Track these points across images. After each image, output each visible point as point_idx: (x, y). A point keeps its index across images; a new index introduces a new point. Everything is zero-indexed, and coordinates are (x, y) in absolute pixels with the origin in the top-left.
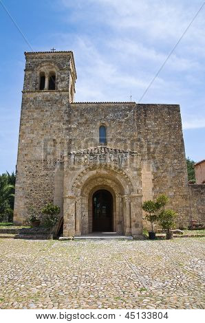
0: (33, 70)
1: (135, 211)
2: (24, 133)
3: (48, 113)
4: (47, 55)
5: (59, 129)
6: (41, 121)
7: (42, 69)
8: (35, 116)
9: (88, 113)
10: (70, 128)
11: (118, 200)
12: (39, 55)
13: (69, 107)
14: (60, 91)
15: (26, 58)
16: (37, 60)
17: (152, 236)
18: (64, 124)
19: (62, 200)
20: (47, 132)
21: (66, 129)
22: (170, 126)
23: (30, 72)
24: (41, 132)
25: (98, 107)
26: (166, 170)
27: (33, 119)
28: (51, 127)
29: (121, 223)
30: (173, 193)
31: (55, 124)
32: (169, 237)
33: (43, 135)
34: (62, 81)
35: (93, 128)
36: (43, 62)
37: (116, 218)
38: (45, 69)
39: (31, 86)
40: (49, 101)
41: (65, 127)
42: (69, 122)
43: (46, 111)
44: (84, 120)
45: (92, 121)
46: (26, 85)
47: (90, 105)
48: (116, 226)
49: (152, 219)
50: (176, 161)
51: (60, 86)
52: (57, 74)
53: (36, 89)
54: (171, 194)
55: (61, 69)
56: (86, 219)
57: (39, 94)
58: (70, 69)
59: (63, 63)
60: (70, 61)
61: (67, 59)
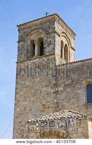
0: (24, 40)
2: (18, 101)
3: (38, 79)
4: (35, 22)
5: (48, 94)
6: (32, 88)
7: (32, 37)
8: (27, 83)
9: (74, 73)
10: (58, 92)
12: (29, 24)
13: (56, 70)
14: (47, 56)
15: (19, 30)
16: (27, 30)
18: (51, 88)
20: (37, 98)
21: (54, 93)
23: (22, 43)
24: (32, 99)
25: (83, 65)
27: (26, 87)
28: (41, 92)
31: (44, 89)
33: (33, 101)
34: (49, 45)
35: (79, 89)
36: (32, 31)
38: (34, 37)
39: (23, 56)
40: (38, 67)
41: (53, 91)
42: (56, 85)
43: (36, 77)
44: (69, 82)
45: (78, 81)
46: (19, 56)
47: (75, 64)
51: (47, 50)
52: (45, 39)
53: (28, 58)
55: (48, 33)
57: (30, 62)
58: (55, 32)
59: (49, 27)
60: (56, 24)
61: (52, 22)
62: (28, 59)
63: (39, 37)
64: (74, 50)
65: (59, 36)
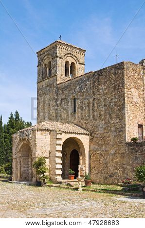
0: (40, 65)
2: (39, 113)
4: (46, 49)
9: (66, 89)
10: (58, 104)
12: (43, 51)
13: (57, 88)
14: (52, 77)
21: (56, 105)
22: (115, 87)
23: (40, 67)
26: (110, 131)
30: (114, 151)
34: (54, 68)
39: (40, 78)
40: (48, 86)
42: (57, 100)
43: (47, 94)
44: (64, 96)
46: (38, 78)
47: (67, 82)
50: (118, 120)
51: (53, 72)
52: (52, 62)
54: (113, 152)
55: (53, 58)
57: (44, 83)
58: (57, 57)
59: (54, 53)
60: (57, 49)
61: (55, 48)
62: (43, 79)
63: (48, 61)
64: (84, 65)
65: (62, 58)
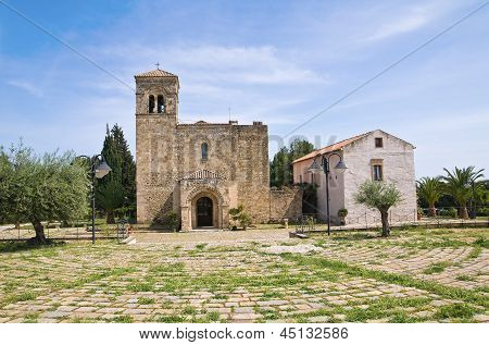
0: (143, 93)
1: (225, 214)
4: (154, 78)
7: (151, 93)
8: (149, 136)
11: (214, 207)
12: (148, 79)
13: (177, 128)
15: (136, 82)
16: (146, 83)
17: (234, 229)
18: (172, 143)
19: (180, 209)
23: (141, 95)
24: (155, 151)
25: (200, 129)
29: (217, 221)
31: (166, 143)
32: (244, 229)
33: (156, 153)
34: (169, 104)
36: (152, 85)
37: (214, 218)
38: (154, 93)
41: (174, 145)
42: (177, 141)
43: (158, 132)
48: (214, 223)
49: (235, 219)
52: (165, 97)
53: (147, 112)
55: (169, 93)
56: (195, 219)
58: (175, 93)
60: (176, 85)
63: (159, 93)
